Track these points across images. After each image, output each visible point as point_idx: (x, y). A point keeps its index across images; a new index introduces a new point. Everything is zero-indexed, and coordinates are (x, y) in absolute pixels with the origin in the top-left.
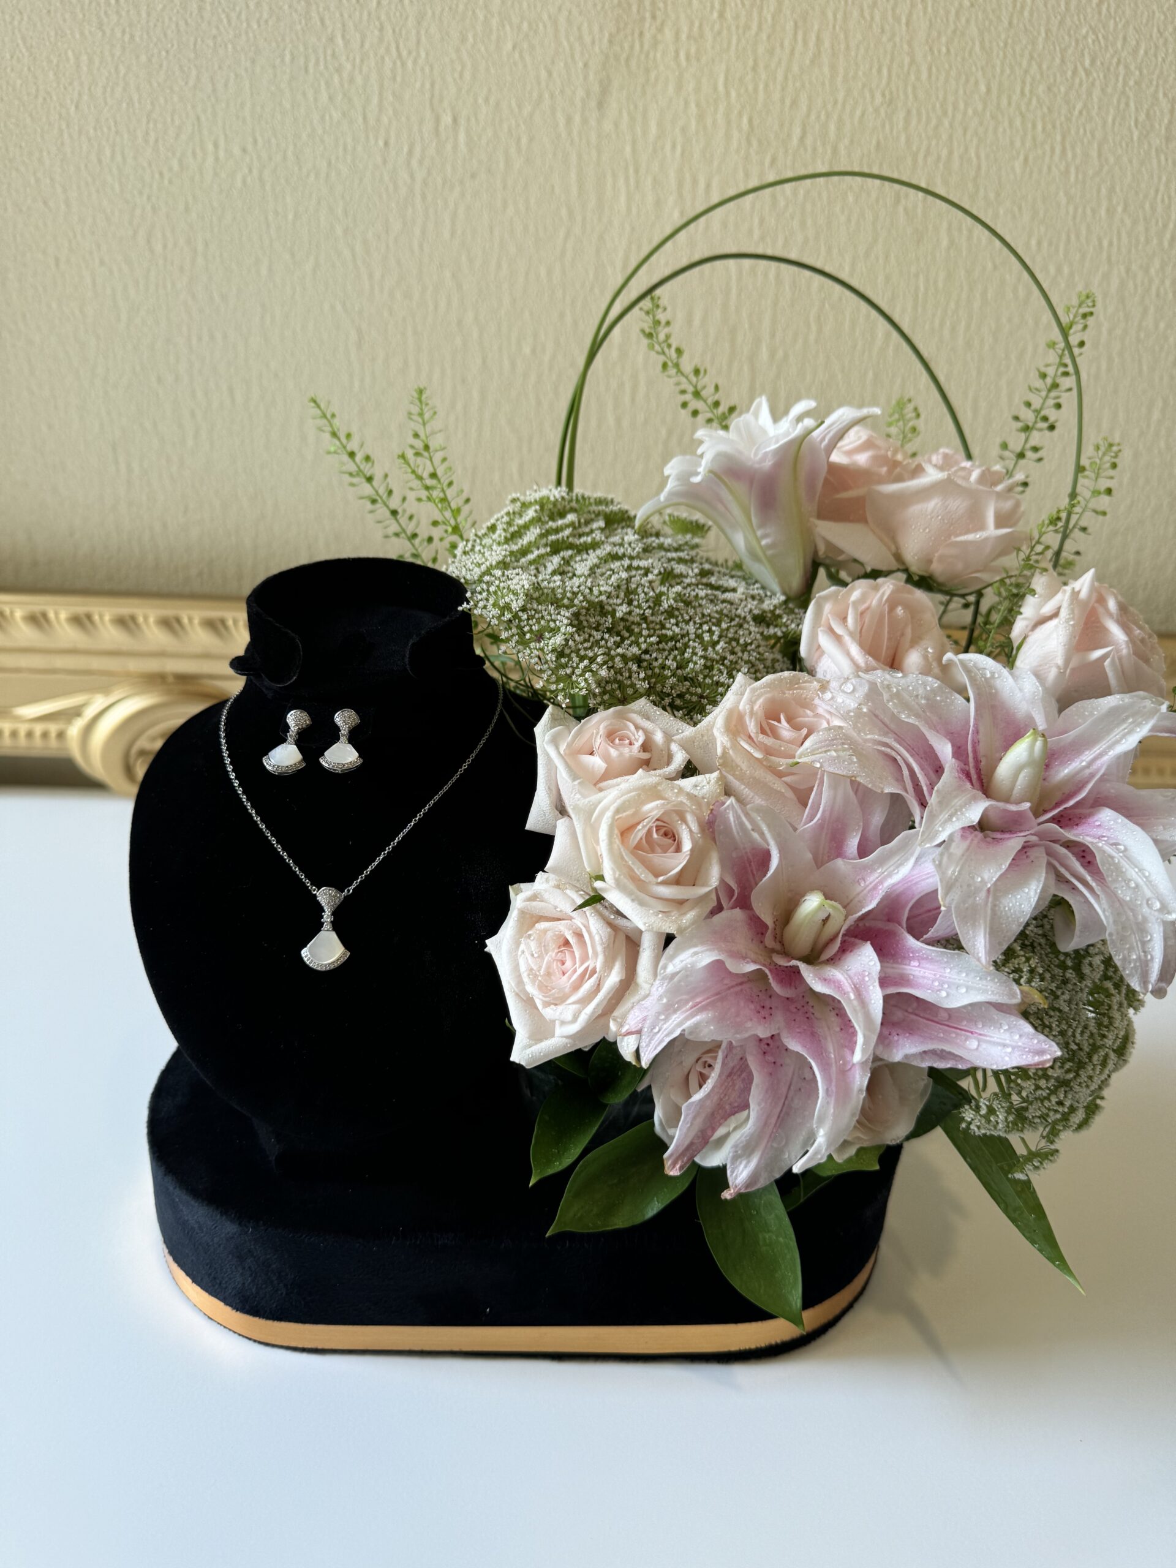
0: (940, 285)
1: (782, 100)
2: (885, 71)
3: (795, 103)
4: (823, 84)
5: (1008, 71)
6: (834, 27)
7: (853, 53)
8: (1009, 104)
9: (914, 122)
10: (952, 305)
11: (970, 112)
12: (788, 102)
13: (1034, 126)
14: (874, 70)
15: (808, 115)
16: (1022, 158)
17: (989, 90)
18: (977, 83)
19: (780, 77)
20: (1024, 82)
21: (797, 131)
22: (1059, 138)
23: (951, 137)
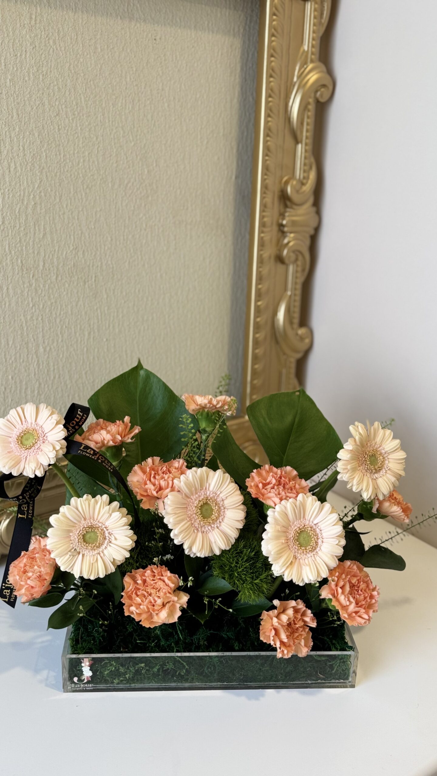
0: (106, 312)
1: (34, 252)
2: (72, 237)
3: (38, 253)
4: (49, 244)
5: (117, 232)
6: (50, 223)
7: (59, 232)
8: (120, 244)
9: (86, 254)
10: (112, 318)
11: (106, 248)
12: (36, 253)
13: (130, 251)
14: (68, 237)
15: (45, 256)
16: (128, 262)
17: (112, 240)
18: (107, 237)
19: (31, 243)
20: (124, 236)
21: (41, 264)
22: (139, 253)
23: (101, 258)
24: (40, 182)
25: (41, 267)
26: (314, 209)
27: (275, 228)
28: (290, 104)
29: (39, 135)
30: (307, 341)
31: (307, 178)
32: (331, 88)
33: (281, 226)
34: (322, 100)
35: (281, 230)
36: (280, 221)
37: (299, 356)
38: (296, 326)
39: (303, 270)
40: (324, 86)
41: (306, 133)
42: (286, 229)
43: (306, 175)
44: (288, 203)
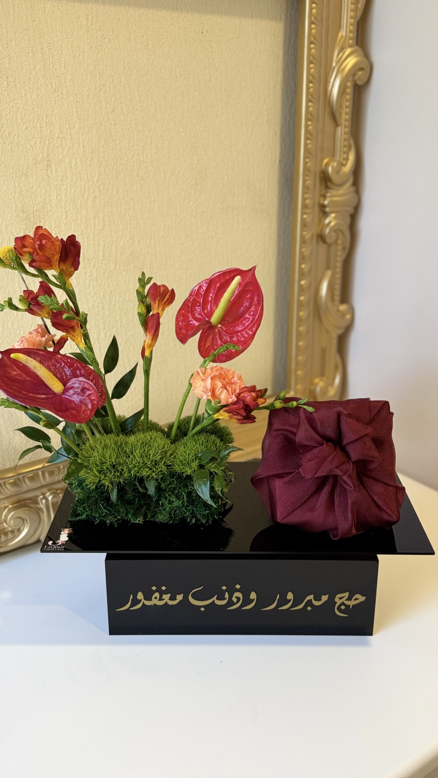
2: (129, 227)
4: (108, 235)
5: (170, 221)
6: (108, 215)
9: (142, 243)
12: (96, 243)
15: (104, 246)
21: (101, 254)
23: (155, 246)
24: (99, 176)
25: (101, 258)
26: (353, 189)
27: (317, 209)
28: (330, 88)
29: (97, 131)
30: (348, 317)
31: (347, 159)
32: (368, 70)
33: (323, 206)
34: (359, 83)
35: (323, 211)
36: (322, 202)
37: (340, 331)
38: (337, 302)
39: (344, 249)
40: (362, 69)
41: (345, 116)
42: (327, 209)
43: (345, 156)
44: (329, 184)
